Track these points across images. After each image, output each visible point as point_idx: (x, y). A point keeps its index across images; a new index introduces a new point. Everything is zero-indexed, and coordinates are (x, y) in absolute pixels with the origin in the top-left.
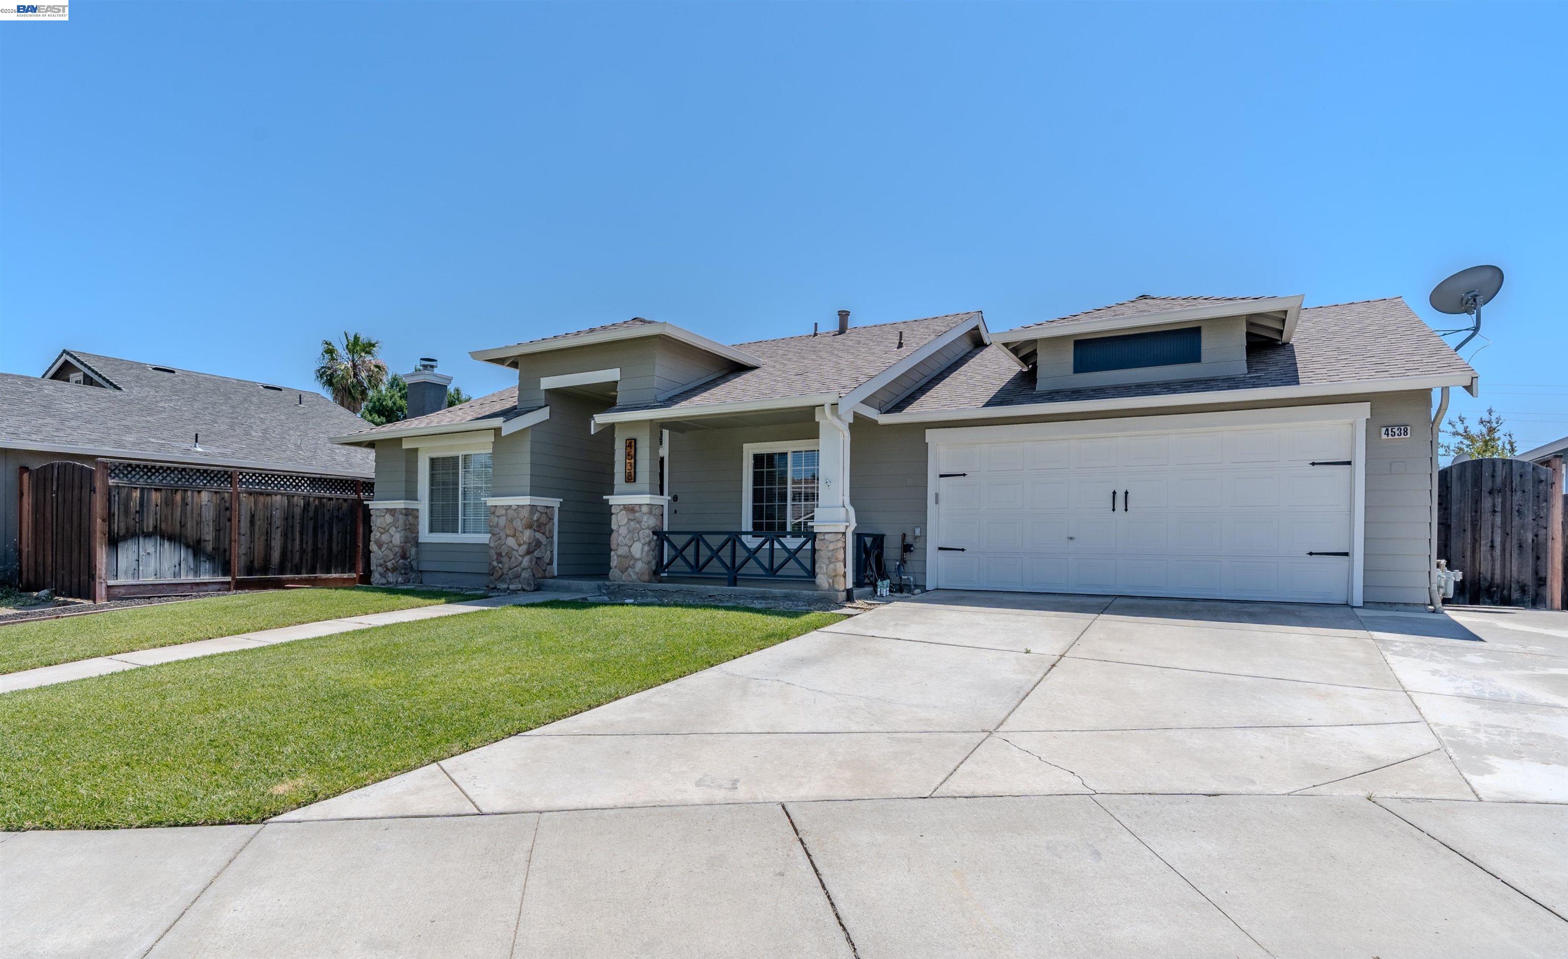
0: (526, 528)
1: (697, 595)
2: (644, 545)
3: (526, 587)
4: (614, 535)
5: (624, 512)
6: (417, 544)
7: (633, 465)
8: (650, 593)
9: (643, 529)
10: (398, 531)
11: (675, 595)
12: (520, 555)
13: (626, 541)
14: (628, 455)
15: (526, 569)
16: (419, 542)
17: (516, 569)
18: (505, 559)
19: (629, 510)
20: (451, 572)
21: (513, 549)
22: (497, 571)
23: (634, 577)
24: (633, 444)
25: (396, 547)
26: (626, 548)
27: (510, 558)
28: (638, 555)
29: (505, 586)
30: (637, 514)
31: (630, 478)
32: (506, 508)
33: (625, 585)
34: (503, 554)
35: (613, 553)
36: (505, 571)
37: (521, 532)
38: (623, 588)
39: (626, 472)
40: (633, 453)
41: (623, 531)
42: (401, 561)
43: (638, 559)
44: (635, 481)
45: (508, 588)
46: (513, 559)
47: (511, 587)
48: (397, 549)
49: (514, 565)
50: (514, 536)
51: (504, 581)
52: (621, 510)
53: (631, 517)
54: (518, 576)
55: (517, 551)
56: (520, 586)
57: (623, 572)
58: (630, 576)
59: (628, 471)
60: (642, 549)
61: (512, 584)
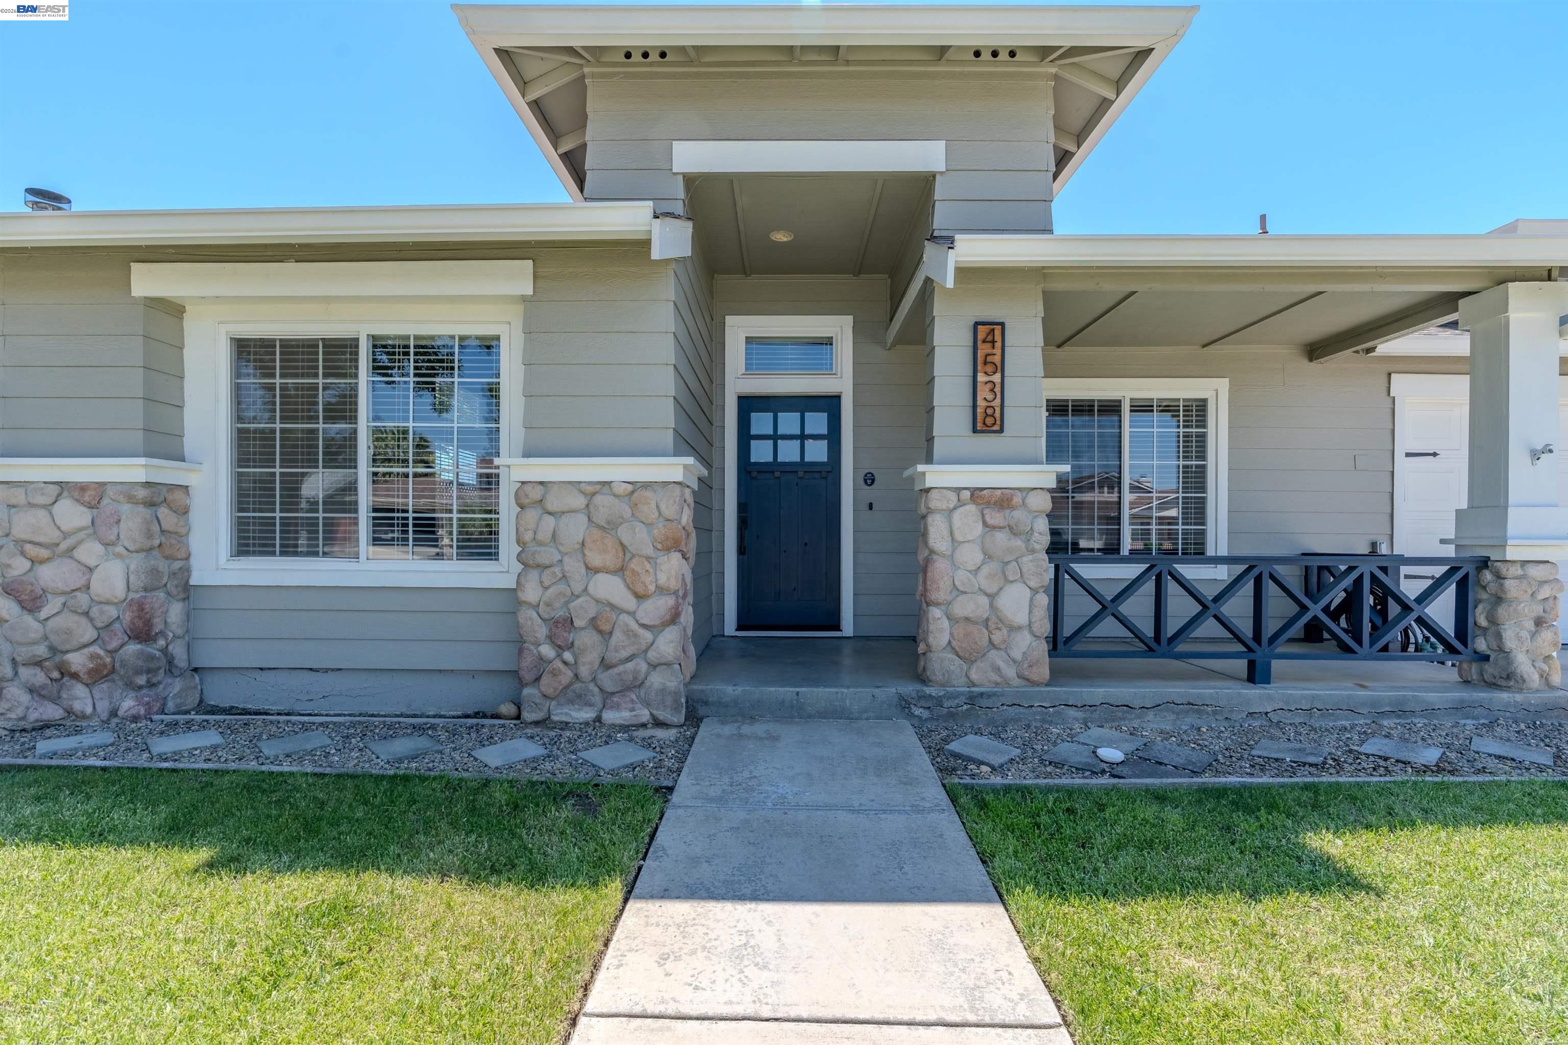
0: (668, 550)
1: (1215, 713)
2: (1034, 591)
3: (662, 715)
4: (940, 566)
5: (971, 508)
6: (187, 591)
7: (998, 389)
8: (1072, 712)
9: (1033, 551)
10: (118, 556)
11: (1150, 715)
12: (644, 626)
13: (982, 580)
14: (985, 363)
15: (668, 664)
16: (192, 582)
17: (630, 666)
18: (586, 639)
19: (988, 503)
20: (326, 671)
21: (613, 607)
22: (555, 674)
23: (1010, 672)
24: (998, 333)
25: (108, 603)
26: (985, 601)
27: (606, 635)
28: (1021, 618)
29: (587, 714)
30: (1017, 514)
31: (989, 421)
32: (590, 489)
33: (989, 696)
34: (578, 623)
35: (935, 613)
36: (584, 671)
37: (648, 558)
38: (985, 702)
39: (975, 406)
40: (997, 359)
41: (971, 555)
42: (133, 648)
43: (1020, 628)
44: (1001, 430)
45: (598, 719)
46: (618, 637)
47: (610, 716)
48: (113, 612)
49: (624, 654)
50: (620, 571)
51: (580, 699)
52: (961, 504)
53: (995, 517)
54: (637, 684)
55: (632, 614)
56: (644, 715)
57: (970, 662)
58: (997, 670)
59: (981, 403)
60: (1031, 600)
61: (617, 707)
